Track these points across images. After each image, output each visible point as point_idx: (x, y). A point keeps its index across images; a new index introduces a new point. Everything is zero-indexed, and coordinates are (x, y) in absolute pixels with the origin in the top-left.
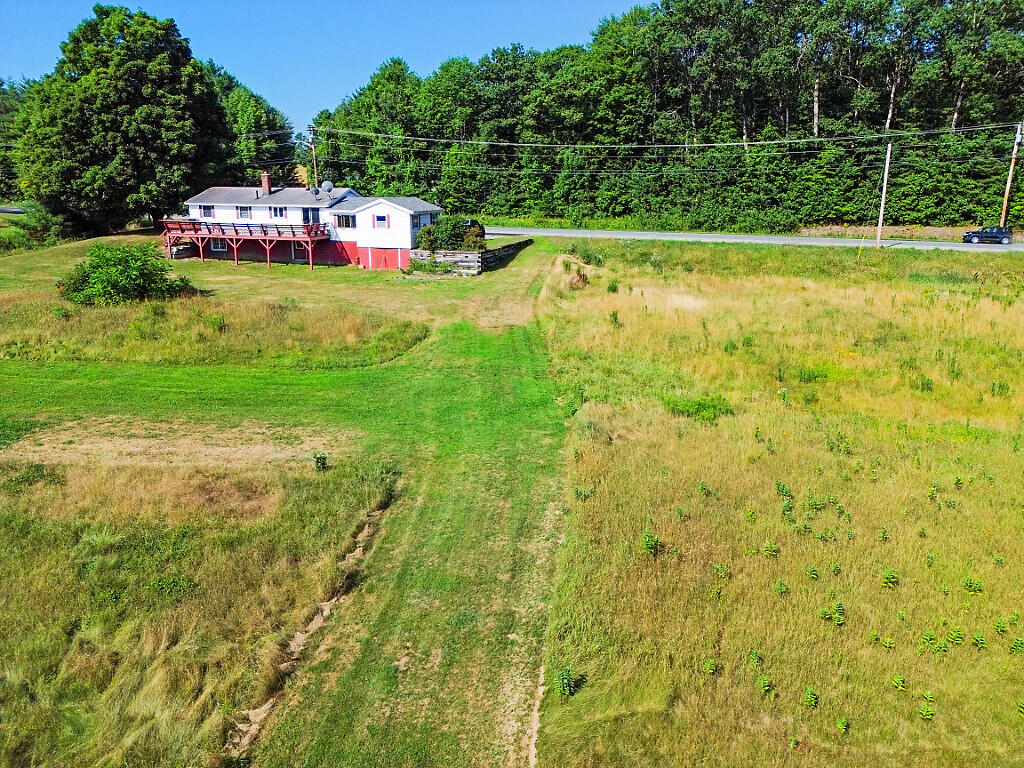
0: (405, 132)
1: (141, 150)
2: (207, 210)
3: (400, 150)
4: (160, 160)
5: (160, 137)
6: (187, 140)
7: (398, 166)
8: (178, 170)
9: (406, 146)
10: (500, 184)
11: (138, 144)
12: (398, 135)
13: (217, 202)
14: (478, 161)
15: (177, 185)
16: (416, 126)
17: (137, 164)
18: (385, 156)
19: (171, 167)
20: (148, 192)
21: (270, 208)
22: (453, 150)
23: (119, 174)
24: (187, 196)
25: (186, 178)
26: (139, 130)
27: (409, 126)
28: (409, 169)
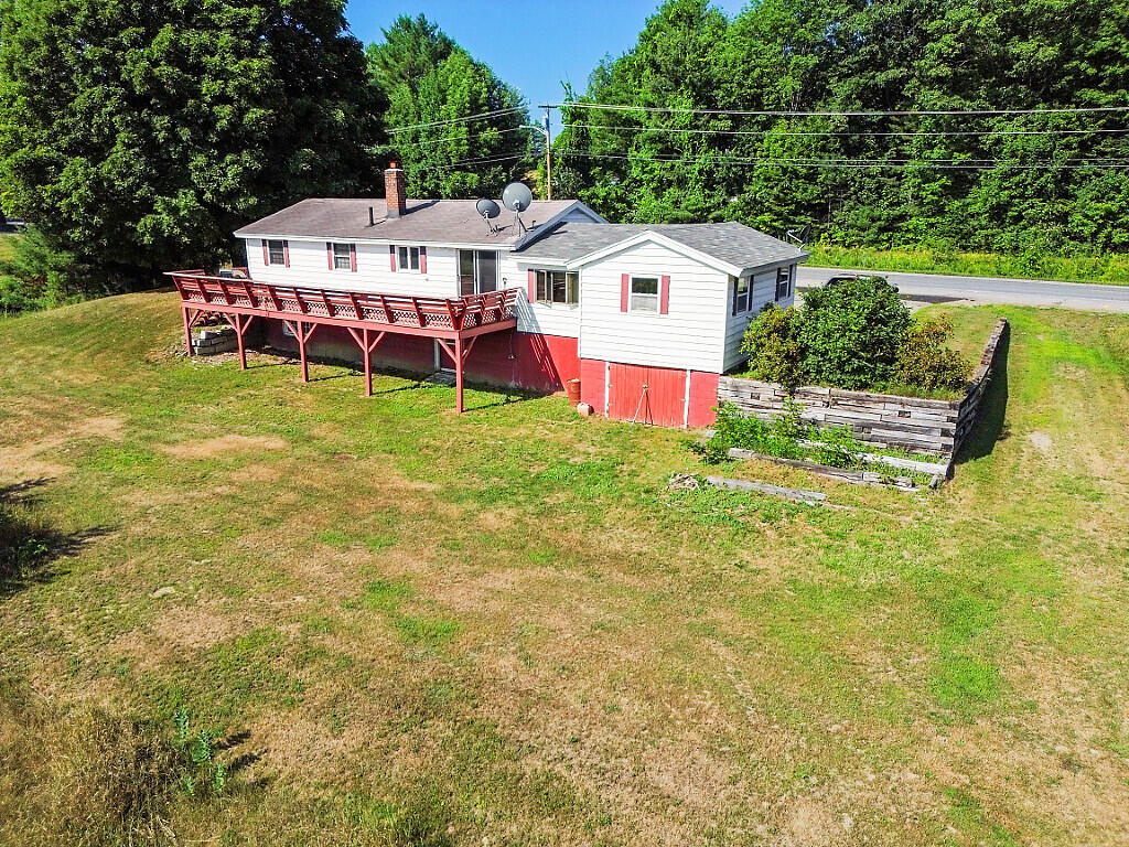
0: (696, 104)
2: (277, 250)
3: (686, 134)
4: (200, 143)
6: (257, 101)
7: (678, 163)
9: (697, 127)
10: (861, 188)
11: (156, 110)
12: (683, 107)
13: (297, 233)
14: (823, 149)
15: (232, 195)
16: (714, 93)
17: (153, 152)
18: (660, 146)
21: (392, 247)
22: (778, 131)
24: (246, 219)
26: (149, 78)
27: (704, 94)
28: (697, 167)
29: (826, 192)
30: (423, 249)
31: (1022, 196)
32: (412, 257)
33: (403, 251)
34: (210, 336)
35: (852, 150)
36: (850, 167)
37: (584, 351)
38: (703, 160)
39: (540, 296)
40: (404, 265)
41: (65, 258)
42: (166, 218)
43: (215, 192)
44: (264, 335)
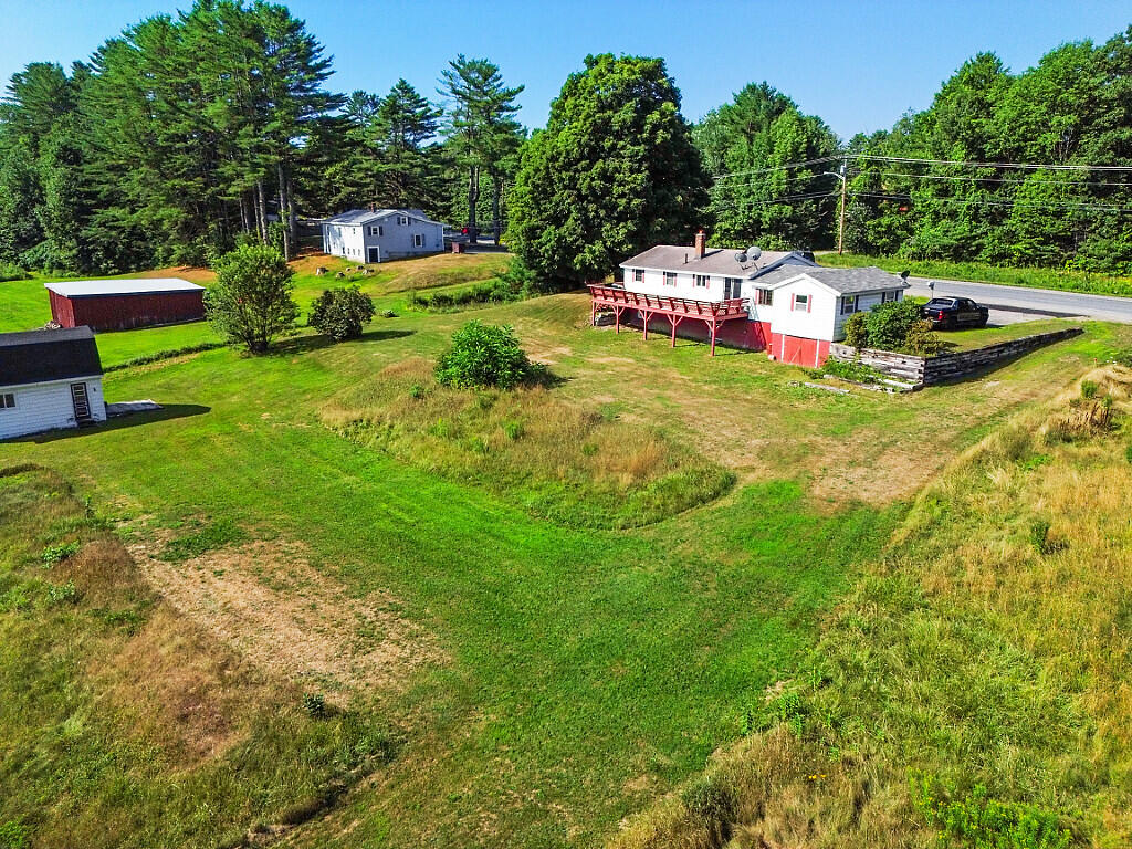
0: (968, 154)
1: (592, 207)
2: (639, 274)
4: (609, 217)
5: (610, 193)
6: (638, 195)
8: (623, 227)
10: (1103, 224)
11: (589, 202)
12: (958, 158)
13: (650, 266)
14: (1073, 191)
15: (620, 244)
17: (587, 223)
19: (617, 225)
21: (695, 276)
23: (570, 234)
24: (625, 257)
25: (631, 236)
26: (590, 187)
27: (975, 147)
29: (1072, 227)
30: (709, 277)
32: (702, 280)
33: (699, 277)
34: (603, 317)
37: (773, 330)
39: (760, 302)
40: (698, 284)
41: (533, 273)
42: (589, 256)
43: (613, 242)
44: (629, 317)
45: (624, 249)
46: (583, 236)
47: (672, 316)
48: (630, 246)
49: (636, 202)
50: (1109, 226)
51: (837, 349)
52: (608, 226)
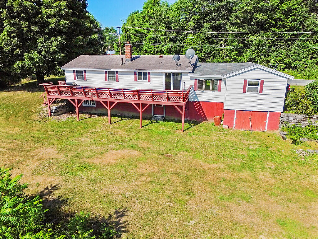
0: (166, 28)
1: (25, 24)
2: (80, 74)
3: (162, 38)
5: (41, 13)
7: (160, 46)
8: (55, 41)
9: (166, 35)
11: (23, 19)
13: (88, 68)
16: (171, 25)
17: (21, 36)
19: (49, 39)
20: (31, 59)
21: (135, 73)
22: (190, 37)
23: (7, 45)
25: (62, 48)
28: (166, 47)
29: (205, 55)
30: (149, 73)
31: (258, 56)
32: (143, 76)
33: (140, 74)
34: (57, 108)
35: (211, 43)
36: (211, 47)
37: (225, 107)
38: (168, 45)
40: (140, 79)
45: (58, 56)
46: (19, 46)
47: (138, 105)
48: (63, 55)
49: (63, 22)
50: (217, 54)
51: (288, 117)
52: (41, 39)
